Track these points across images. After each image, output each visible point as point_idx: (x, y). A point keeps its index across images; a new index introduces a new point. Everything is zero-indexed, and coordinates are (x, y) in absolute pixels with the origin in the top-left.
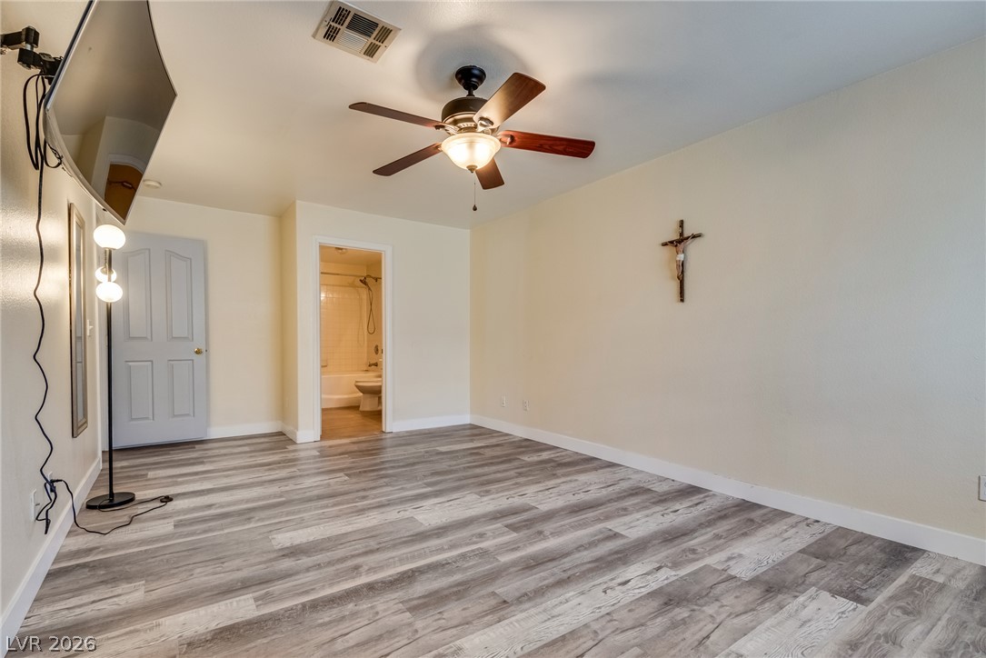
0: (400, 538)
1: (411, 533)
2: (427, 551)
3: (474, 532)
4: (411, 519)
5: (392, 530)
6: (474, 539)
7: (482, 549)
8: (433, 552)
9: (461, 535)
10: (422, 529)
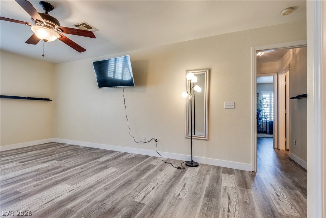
0: (73, 177)
1: (69, 180)
2: (61, 176)
3: (40, 186)
4: (72, 185)
5: (78, 179)
6: (40, 184)
7: (38, 181)
8: (59, 176)
9: (47, 183)
10: (65, 182)
